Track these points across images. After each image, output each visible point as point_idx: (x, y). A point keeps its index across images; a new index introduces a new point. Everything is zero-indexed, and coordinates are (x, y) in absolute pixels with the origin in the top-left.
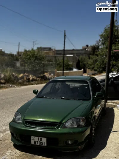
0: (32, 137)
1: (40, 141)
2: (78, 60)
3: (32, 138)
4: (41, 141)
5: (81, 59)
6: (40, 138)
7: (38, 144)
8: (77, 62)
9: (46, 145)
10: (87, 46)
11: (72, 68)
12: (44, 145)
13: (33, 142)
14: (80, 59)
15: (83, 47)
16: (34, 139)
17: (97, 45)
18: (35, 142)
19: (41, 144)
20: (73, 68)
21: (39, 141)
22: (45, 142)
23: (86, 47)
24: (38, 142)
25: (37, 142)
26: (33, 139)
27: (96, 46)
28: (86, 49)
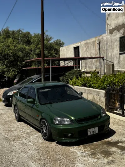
0: (88, 130)
1: (94, 131)
7: (93, 134)
13: (89, 134)
22: (97, 131)
25: (91, 133)
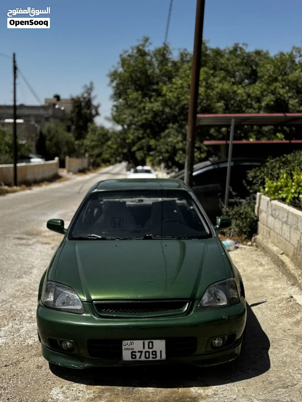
0: (124, 342)
2: (41, 133)
3: (126, 344)
4: (151, 350)
5: (49, 131)
6: (146, 342)
7: (143, 358)
8: (37, 138)
9: (164, 357)
10: (58, 97)
11: (26, 155)
12: (158, 358)
14: (45, 131)
15: (46, 100)
16: (131, 347)
17: (86, 95)
18: (132, 355)
19: (151, 356)
20: (31, 155)
21: (144, 351)
22: (161, 352)
23: (55, 100)
24: (141, 352)
26: (127, 347)
27: (82, 99)
28: (54, 105)
